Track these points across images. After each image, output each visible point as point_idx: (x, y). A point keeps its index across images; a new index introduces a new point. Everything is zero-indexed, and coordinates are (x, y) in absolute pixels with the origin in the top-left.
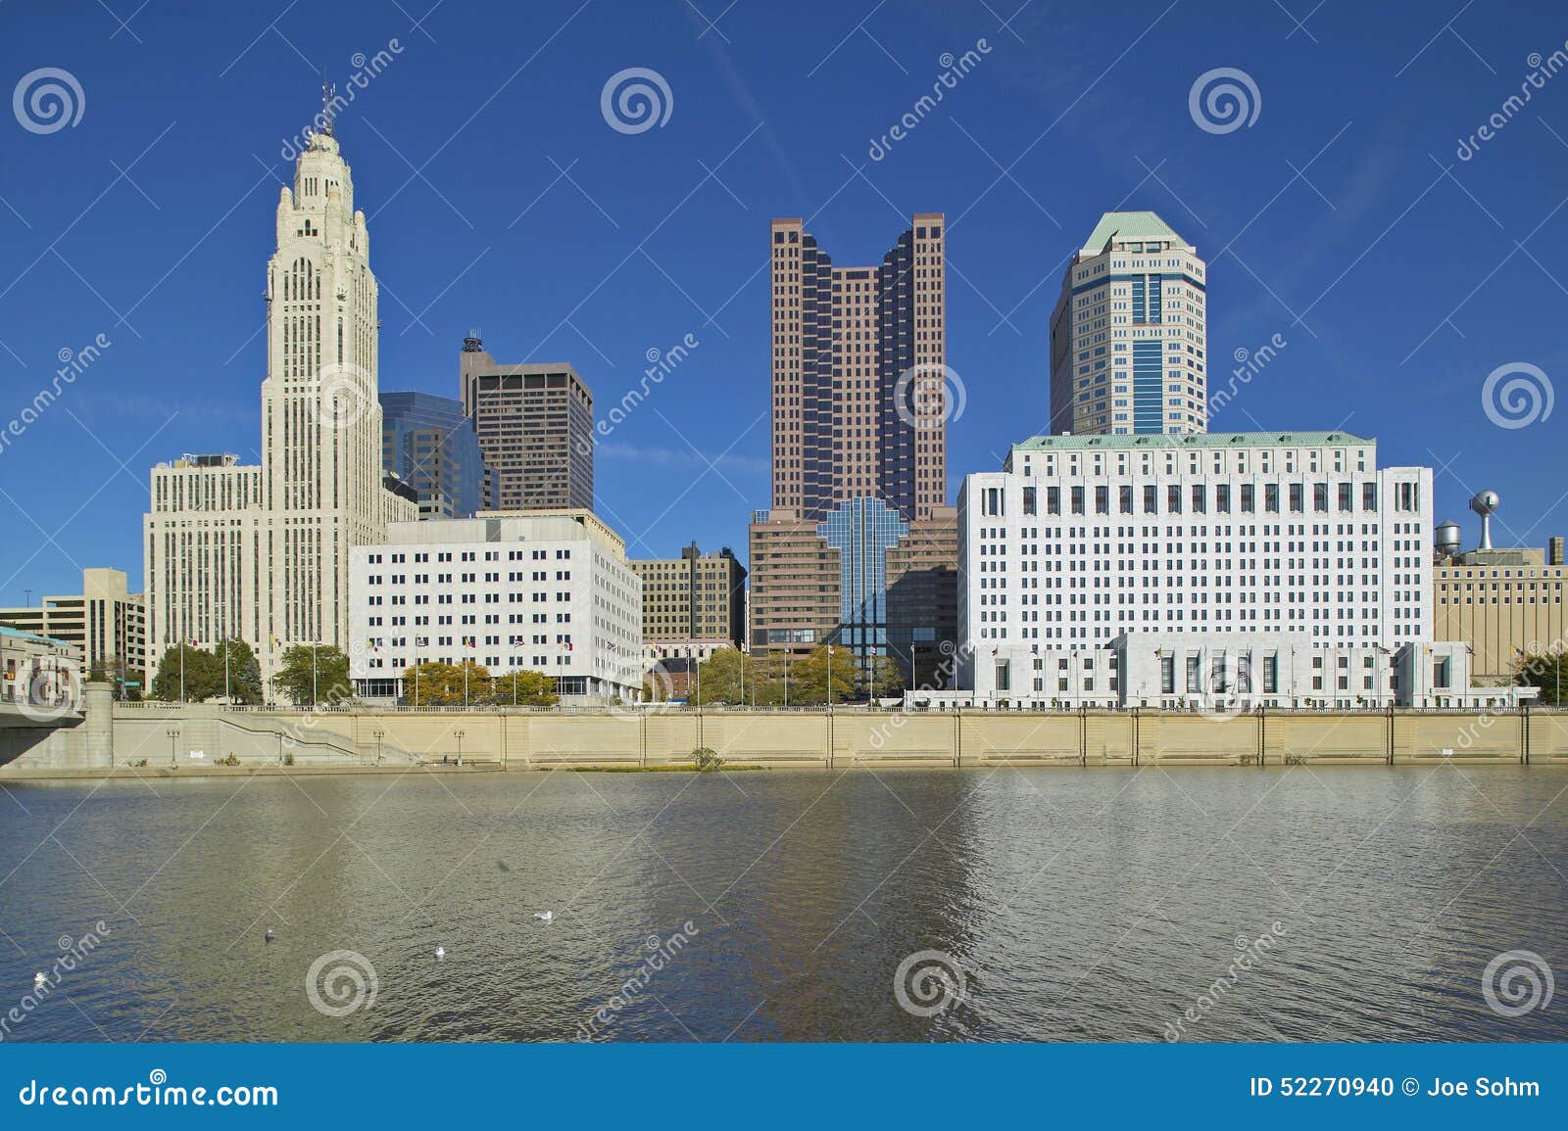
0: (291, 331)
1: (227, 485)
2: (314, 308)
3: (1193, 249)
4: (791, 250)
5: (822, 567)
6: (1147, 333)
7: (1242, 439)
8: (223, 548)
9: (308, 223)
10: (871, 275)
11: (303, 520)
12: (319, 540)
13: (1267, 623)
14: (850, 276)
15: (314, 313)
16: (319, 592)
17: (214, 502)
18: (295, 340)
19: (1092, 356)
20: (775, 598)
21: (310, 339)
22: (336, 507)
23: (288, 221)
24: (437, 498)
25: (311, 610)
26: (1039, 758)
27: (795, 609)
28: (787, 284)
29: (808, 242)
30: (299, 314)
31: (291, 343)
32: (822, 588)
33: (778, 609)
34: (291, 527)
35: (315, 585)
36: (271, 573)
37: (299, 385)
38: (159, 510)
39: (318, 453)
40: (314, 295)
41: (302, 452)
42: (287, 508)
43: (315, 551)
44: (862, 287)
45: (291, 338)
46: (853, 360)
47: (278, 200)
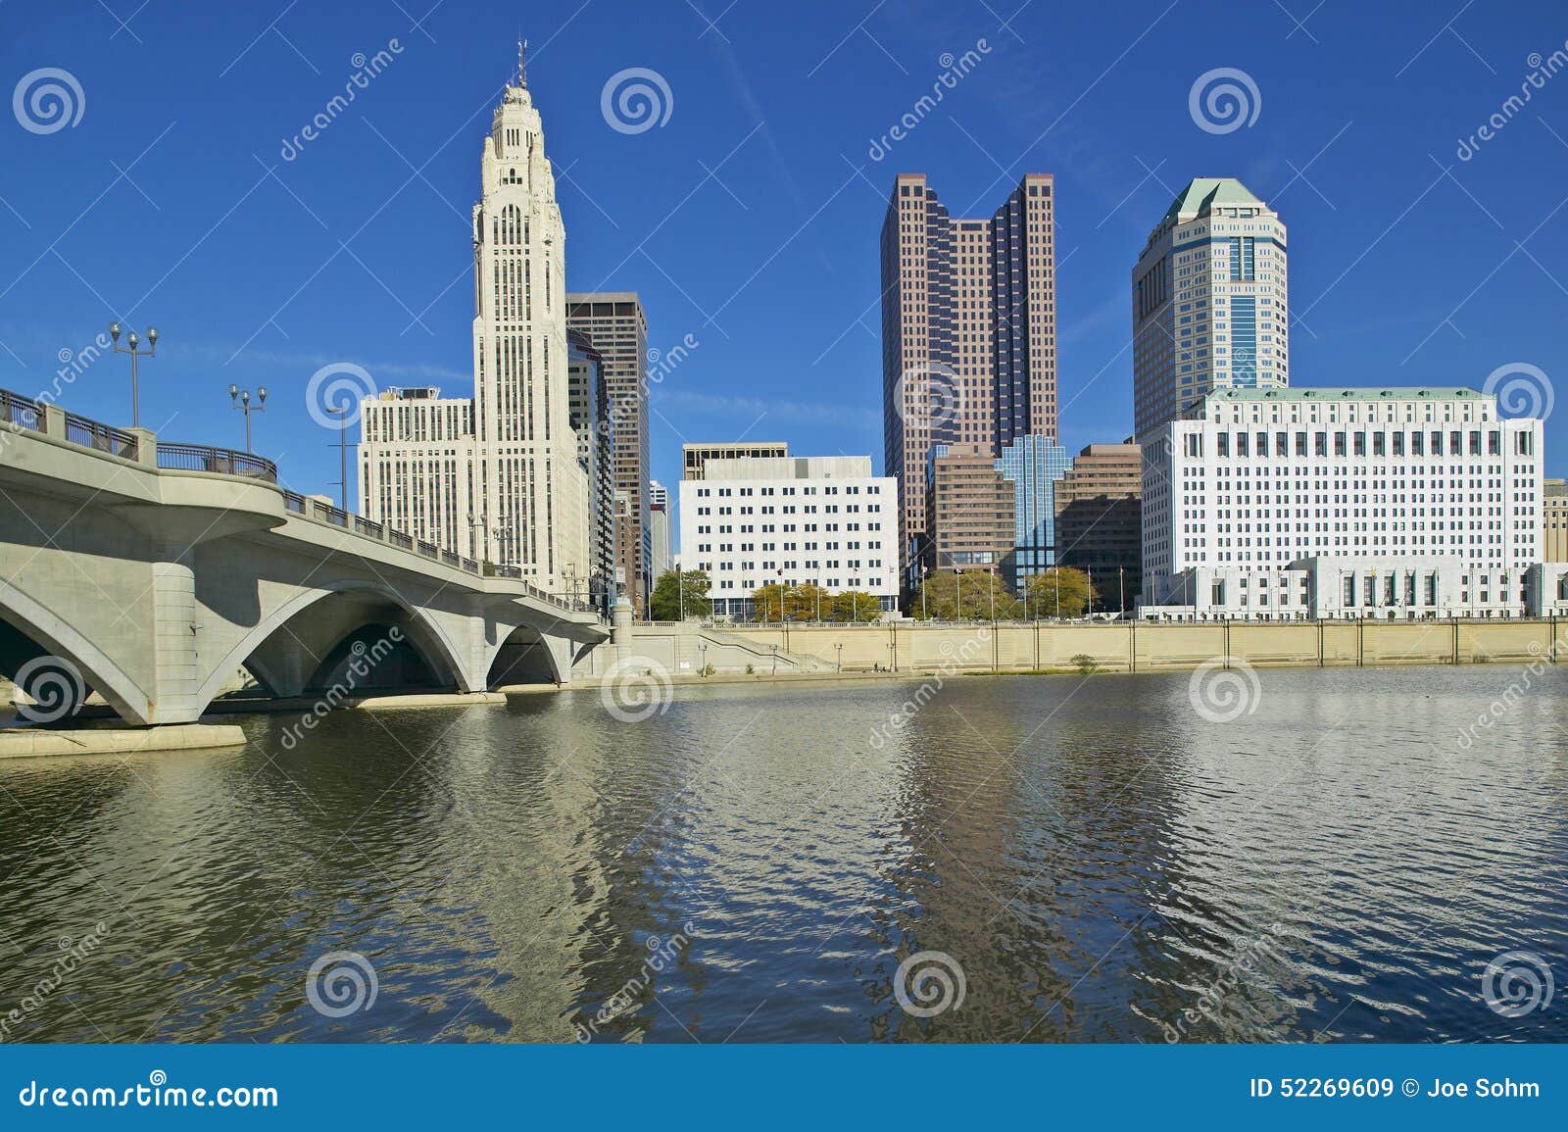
0: (501, 273)
1: (436, 418)
2: (523, 252)
3: (1276, 215)
4: (916, 203)
5: (999, 496)
6: (1243, 289)
7: (1391, 394)
8: (437, 476)
9: (512, 172)
10: (984, 227)
11: (516, 451)
12: (532, 469)
13: (1414, 547)
14: (965, 227)
15: (523, 257)
16: (533, 518)
17: (424, 433)
18: (505, 282)
19: (1193, 308)
20: (958, 524)
21: (520, 281)
22: (548, 438)
23: (493, 169)
24: (586, 427)
25: (525, 535)
26: (1287, 660)
27: (976, 534)
28: (913, 234)
29: (931, 196)
30: (509, 257)
31: (501, 285)
32: (999, 516)
33: (960, 534)
34: (505, 457)
35: (529, 511)
36: (485, 500)
37: (510, 323)
38: (369, 439)
39: (530, 388)
40: (523, 240)
41: (515, 386)
42: (500, 439)
43: (528, 479)
44: (976, 238)
45: (501, 280)
46: (969, 305)
47: (482, 148)
